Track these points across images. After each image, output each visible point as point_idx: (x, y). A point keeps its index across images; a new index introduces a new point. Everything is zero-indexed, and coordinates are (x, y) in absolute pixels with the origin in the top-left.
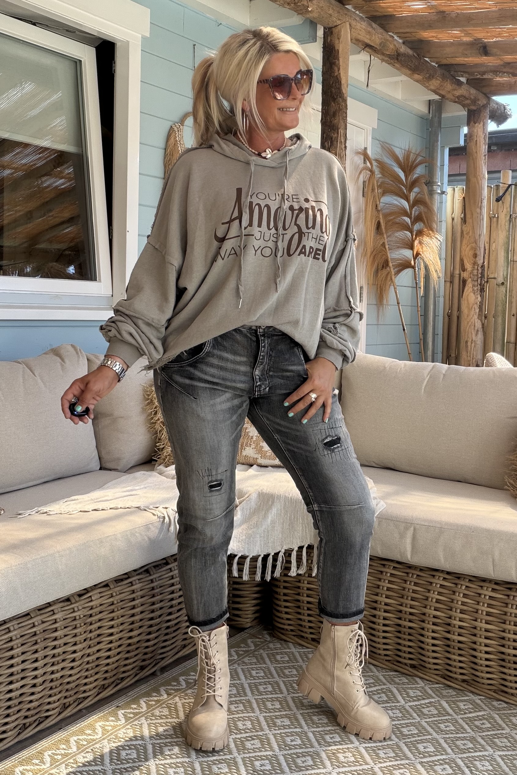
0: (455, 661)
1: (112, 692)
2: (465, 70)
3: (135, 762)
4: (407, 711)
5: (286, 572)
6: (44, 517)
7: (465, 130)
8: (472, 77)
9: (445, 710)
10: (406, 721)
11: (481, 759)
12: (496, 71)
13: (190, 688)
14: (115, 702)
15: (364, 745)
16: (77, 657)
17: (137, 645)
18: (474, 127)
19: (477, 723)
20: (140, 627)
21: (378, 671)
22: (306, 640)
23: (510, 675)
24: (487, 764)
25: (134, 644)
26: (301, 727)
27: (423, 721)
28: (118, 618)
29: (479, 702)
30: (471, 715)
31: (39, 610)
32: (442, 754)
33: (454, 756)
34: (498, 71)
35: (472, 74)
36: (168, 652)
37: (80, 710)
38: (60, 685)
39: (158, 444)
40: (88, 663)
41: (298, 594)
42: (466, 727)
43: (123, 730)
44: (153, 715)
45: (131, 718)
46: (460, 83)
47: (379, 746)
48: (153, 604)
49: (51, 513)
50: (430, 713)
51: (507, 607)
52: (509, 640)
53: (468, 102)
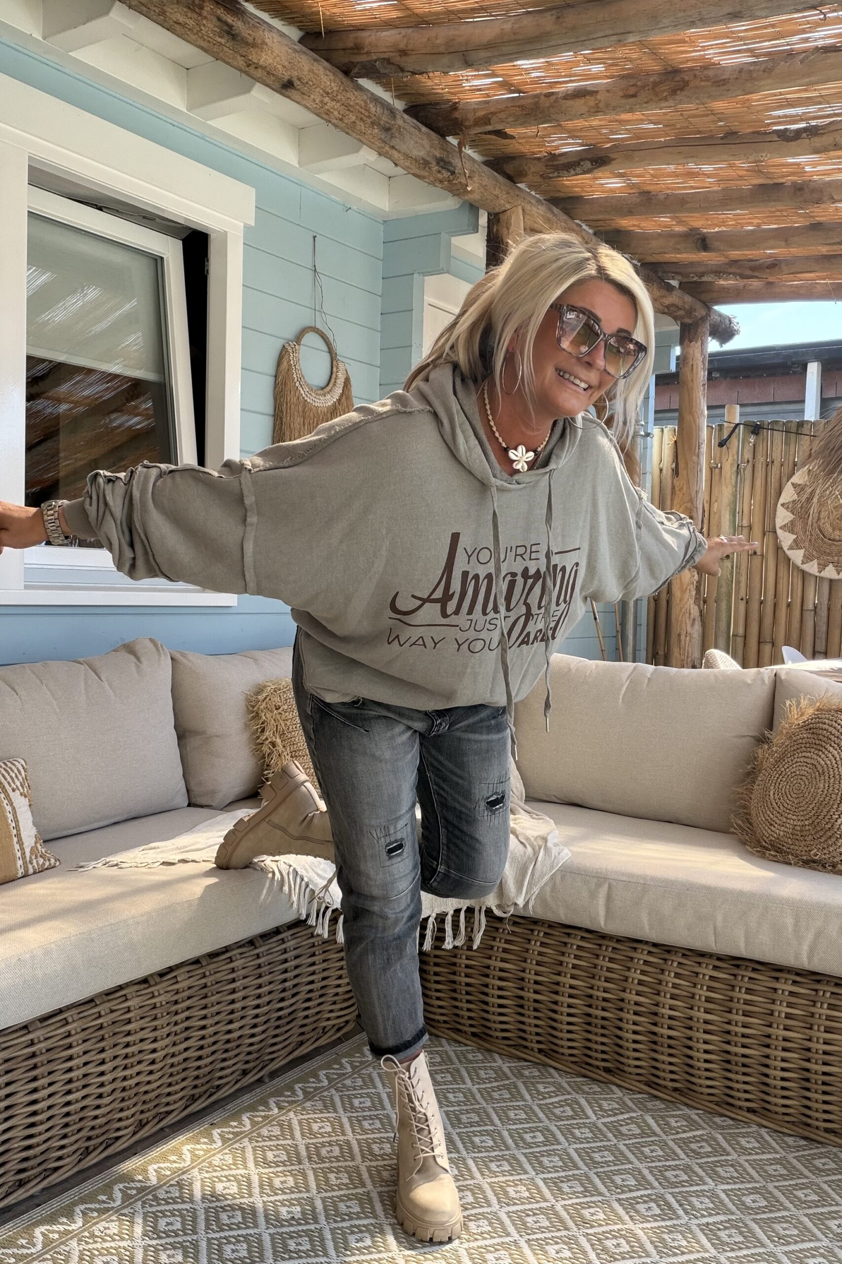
0: (663, 1062)
1: (204, 1105)
2: (677, 270)
3: (235, 1198)
4: (600, 1130)
5: (438, 944)
6: (114, 871)
7: (677, 351)
8: (686, 280)
9: (649, 1127)
10: (599, 1144)
11: (698, 1194)
12: (719, 272)
13: (309, 1100)
14: (208, 1118)
15: (542, 1176)
16: (158, 1057)
17: (238, 1042)
18: (689, 346)
19: (693, 1146)
20: (242, 1018)
21: (561, 1076)
22: (463, 1035)
23: (737, 1082)
24: (707, 1200)
25: (234, 1041)
26: (458, 1152)
27: (621, 1143)
28: (212, 1006)
29: (696, 1118)
30: (684, 1135)
31: (107, 994)
32: (647, 1189)
33: (663, 1191)
34: (721, 272)
35: (687, 275)
36: (279, 1050)
37: (162, 1129)
38: (135, 1095)
39: (265, 773)
40: (172, 1065)
41: (454, 973)
42: (679, 1151)
43: (219, 1156)
44: (259, 1135)
45: (230, 1139)
46: (670, 288)
47: (562, 1177)
48: (260, 987)
49: (123, 865)
50: (631, 1133)
51: (733, 990)
52: (736, 1035)
53: (681, 313)
